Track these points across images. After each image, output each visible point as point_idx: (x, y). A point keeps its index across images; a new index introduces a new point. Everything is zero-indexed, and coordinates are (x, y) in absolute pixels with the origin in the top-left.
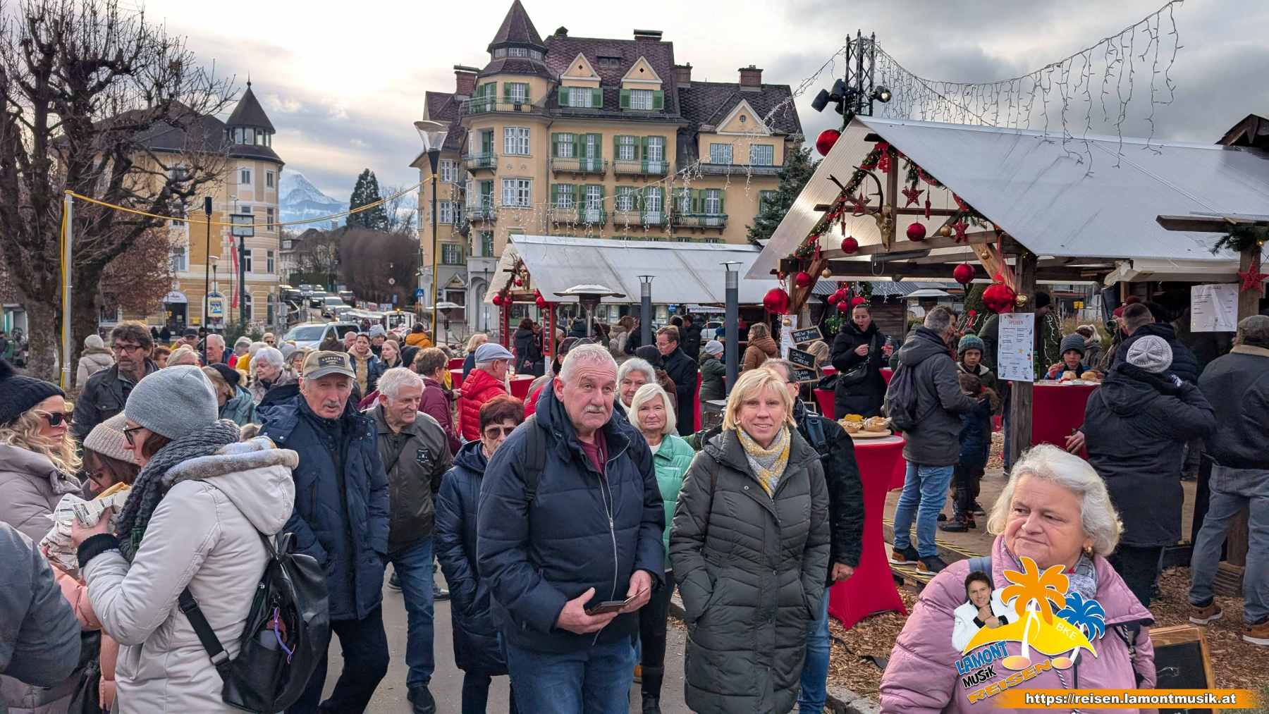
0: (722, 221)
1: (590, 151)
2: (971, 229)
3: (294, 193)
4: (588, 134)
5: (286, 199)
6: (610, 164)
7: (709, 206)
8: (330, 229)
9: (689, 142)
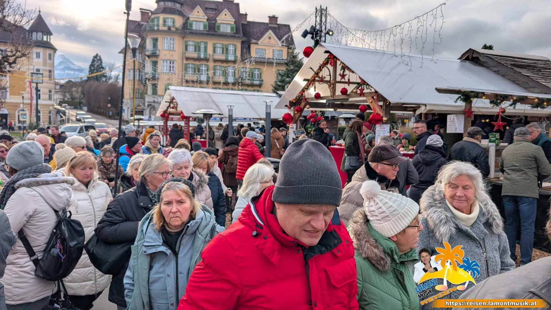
0: (261, 82)
1: (202, 49)
2: (366, 91)
3: (61, 63)
4: (202, 42)
5: (57, 66)
6: (211, 55)
7: (255, 75)
8: (79, 80)
9: (246, 47)
